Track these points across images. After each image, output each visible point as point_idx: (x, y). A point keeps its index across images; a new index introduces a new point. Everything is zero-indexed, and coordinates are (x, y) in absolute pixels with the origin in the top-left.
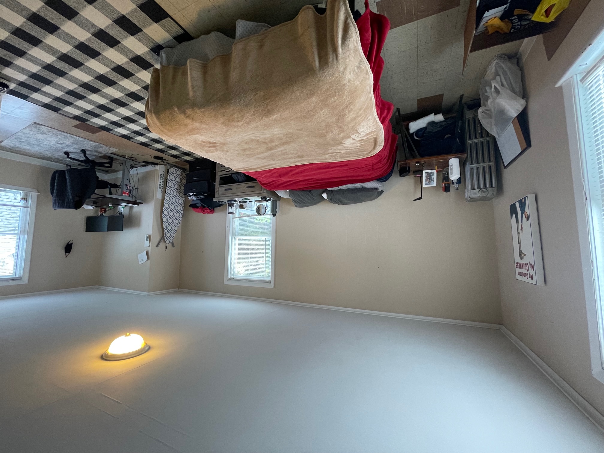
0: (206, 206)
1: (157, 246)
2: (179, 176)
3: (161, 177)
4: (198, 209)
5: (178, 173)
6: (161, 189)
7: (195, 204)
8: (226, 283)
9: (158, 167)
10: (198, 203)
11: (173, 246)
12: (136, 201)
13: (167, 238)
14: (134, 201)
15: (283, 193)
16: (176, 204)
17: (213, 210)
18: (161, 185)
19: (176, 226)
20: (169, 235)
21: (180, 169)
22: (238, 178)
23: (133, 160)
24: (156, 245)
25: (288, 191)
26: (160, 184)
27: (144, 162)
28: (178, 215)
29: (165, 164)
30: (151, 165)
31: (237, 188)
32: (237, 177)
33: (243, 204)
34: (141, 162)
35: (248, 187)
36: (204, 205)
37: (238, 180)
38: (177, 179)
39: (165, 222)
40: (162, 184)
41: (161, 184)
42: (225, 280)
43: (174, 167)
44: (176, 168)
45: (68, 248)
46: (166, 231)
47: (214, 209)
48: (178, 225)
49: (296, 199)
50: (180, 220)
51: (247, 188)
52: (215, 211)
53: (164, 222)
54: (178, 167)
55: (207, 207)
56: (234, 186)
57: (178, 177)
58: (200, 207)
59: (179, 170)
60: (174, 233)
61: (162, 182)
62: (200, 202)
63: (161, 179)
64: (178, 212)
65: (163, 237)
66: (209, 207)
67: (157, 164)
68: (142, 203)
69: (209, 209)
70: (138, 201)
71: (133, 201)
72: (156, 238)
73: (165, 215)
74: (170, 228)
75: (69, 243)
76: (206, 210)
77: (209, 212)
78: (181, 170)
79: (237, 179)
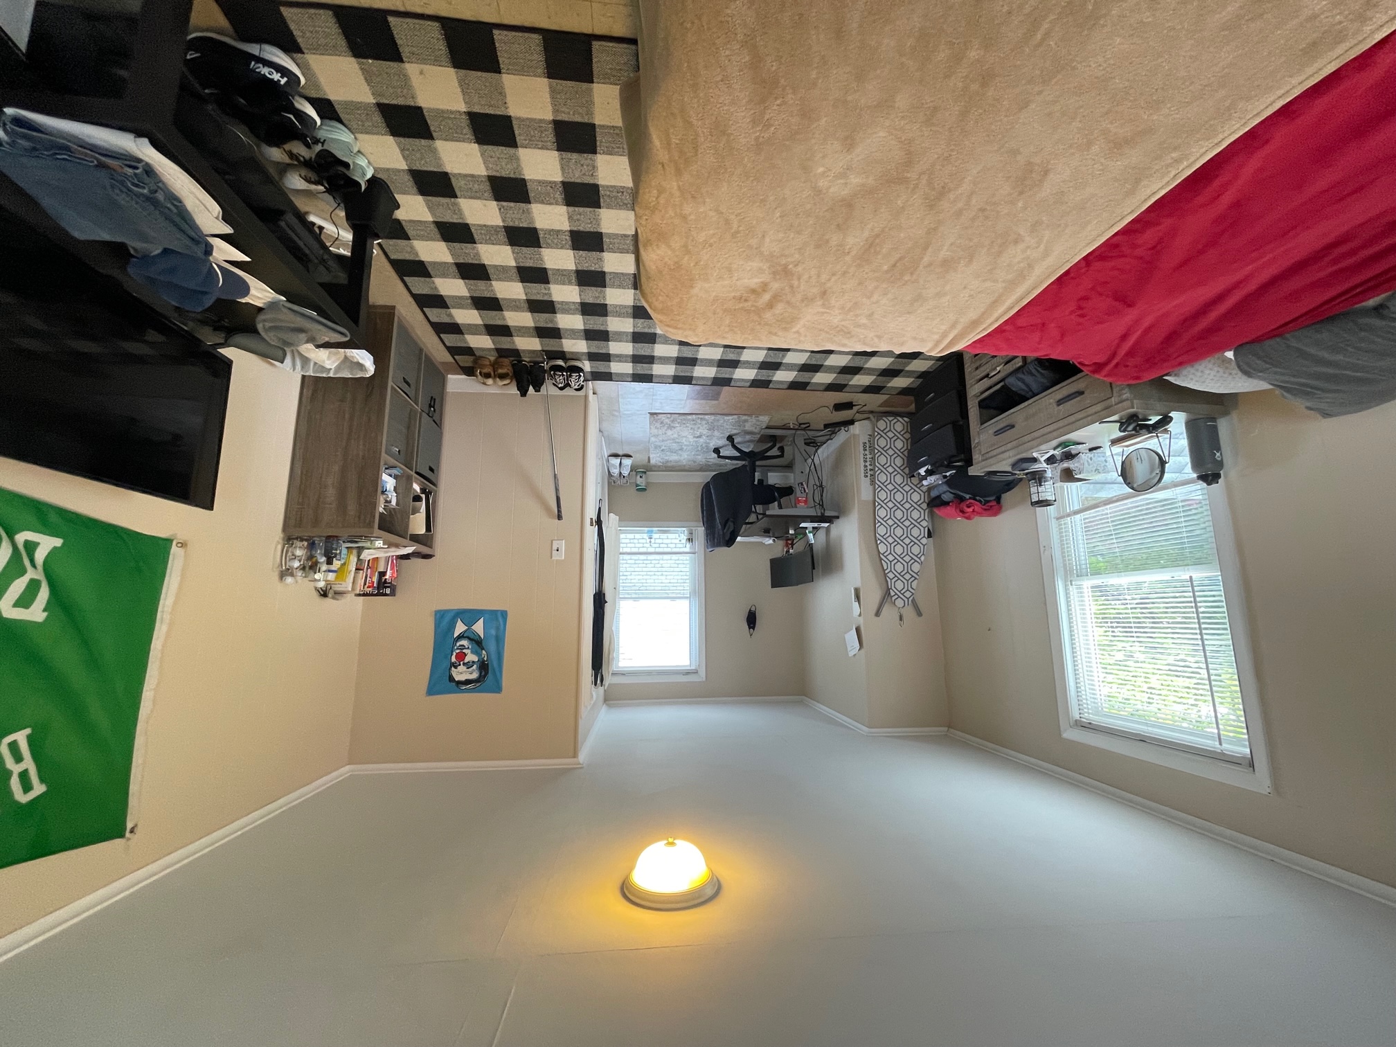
0: (968, 496)
1: (878, 614)
2: (902, 435)
3: (865, 450)
4: (948, 508)
5: (899, 427)
6: (869, 476)
7: (939, 497)
8: (1070, 734)
9: (856, 429)
10: (944, 493)
11: (919, 614)
12: (823, 514)
13: (896, 594)
14: (819, 514)
15: (1213, 373)
16: (907, 506)
17: (994, 503)
18: (869, 467)
19: (916, 561)
20: (899, 585)
21: (902, 417)
22: (1027, 386)
23: (804, 429)
24: (874, 612)
25: (1230, 354)
26: (866, 466)
27: (826, 426)
28: (915, 532)
29: (866, 416)
30: (843, 428)
31: (1027, 419)
32: (1023, 381)
33: (1070, 464)
34: (822, 427)
35: (1059, 402)
36: (962, 494)
37: (1031, 391)
38: (899, 444)
39: (885, 555)
40: (871, 465)
41: (868, 464)
42: (1063, 724)
43: (885, 417)
44: (890, 419)
45: (752, 620)
46: (891, 575)
47: (998, 500)
48: (919, 558)
49: (1292, 379)
50: (924, 545)
51: (1058, 405)
52: (1004, 508)
53: (883, 554)
54: (895, 414)
55: (970, 498)
56: (1017, 414)
57: (898, 438)
58: (952, 502)
59: (898, 421)
60: (913, 578)
61: (868, 460)
62: (948, 489)
63: (867, 452)
64: (915, 526)
65: (887, 595)
66: (978, 498)
67: (852, 422)
68: (838, 517)
69: (980, 501)
70: (828, 513)
71: (817, 517)
72: (873, 596)
73: (882, 537)
74: (899, 567)
75: (750, 610)
76: (969, 507)
77: (980, 510)
78: (905, 419)
79: (1023, 387)
